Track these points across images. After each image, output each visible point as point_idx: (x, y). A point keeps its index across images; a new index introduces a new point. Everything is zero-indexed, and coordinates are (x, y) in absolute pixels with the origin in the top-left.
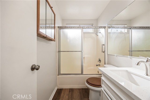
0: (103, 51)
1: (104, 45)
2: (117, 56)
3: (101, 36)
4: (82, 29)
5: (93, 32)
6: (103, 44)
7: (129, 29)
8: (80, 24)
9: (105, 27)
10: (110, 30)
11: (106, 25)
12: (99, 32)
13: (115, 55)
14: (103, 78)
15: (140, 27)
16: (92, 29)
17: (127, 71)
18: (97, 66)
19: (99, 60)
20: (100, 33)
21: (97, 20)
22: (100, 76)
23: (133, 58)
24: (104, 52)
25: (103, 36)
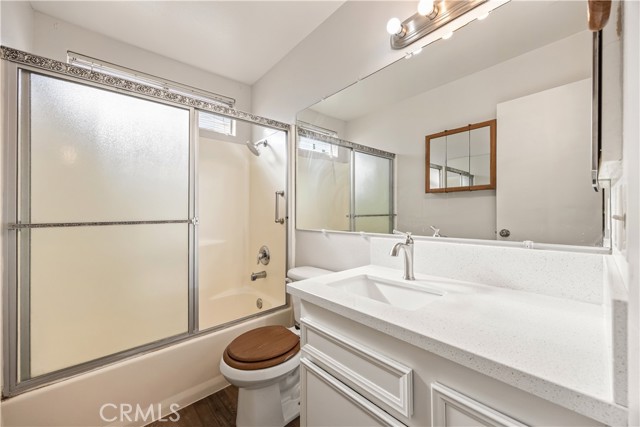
0: (282, 216)
1: (282, 194)
2: (327, 234)
3: (272, 158)
4: (192, 109)
5: (234, 134)
6: (280, 190)
7: (349, 150)
8: (166, 81)
9: (286, 128)
10: (306, 144)
11: (292, 122)
12: (263, 140)
13: (323, 230)
14: (306, 318)
15: (370, 149)
16: (229, 120)
17: (366, 278)
18: (254, 279)
19: (261, 255)
20: (265, 144)
21: (251, 89)
22: (272, 318)
23: (372, 238)
24: (282, 222)
25: (278, 159)
